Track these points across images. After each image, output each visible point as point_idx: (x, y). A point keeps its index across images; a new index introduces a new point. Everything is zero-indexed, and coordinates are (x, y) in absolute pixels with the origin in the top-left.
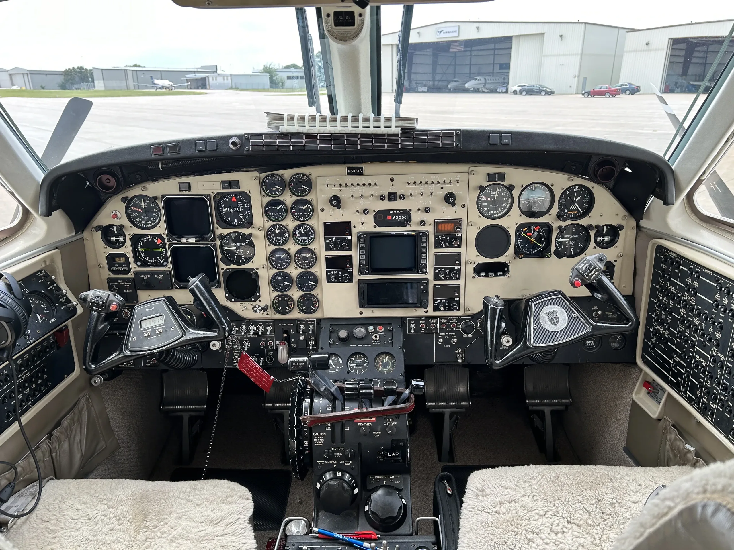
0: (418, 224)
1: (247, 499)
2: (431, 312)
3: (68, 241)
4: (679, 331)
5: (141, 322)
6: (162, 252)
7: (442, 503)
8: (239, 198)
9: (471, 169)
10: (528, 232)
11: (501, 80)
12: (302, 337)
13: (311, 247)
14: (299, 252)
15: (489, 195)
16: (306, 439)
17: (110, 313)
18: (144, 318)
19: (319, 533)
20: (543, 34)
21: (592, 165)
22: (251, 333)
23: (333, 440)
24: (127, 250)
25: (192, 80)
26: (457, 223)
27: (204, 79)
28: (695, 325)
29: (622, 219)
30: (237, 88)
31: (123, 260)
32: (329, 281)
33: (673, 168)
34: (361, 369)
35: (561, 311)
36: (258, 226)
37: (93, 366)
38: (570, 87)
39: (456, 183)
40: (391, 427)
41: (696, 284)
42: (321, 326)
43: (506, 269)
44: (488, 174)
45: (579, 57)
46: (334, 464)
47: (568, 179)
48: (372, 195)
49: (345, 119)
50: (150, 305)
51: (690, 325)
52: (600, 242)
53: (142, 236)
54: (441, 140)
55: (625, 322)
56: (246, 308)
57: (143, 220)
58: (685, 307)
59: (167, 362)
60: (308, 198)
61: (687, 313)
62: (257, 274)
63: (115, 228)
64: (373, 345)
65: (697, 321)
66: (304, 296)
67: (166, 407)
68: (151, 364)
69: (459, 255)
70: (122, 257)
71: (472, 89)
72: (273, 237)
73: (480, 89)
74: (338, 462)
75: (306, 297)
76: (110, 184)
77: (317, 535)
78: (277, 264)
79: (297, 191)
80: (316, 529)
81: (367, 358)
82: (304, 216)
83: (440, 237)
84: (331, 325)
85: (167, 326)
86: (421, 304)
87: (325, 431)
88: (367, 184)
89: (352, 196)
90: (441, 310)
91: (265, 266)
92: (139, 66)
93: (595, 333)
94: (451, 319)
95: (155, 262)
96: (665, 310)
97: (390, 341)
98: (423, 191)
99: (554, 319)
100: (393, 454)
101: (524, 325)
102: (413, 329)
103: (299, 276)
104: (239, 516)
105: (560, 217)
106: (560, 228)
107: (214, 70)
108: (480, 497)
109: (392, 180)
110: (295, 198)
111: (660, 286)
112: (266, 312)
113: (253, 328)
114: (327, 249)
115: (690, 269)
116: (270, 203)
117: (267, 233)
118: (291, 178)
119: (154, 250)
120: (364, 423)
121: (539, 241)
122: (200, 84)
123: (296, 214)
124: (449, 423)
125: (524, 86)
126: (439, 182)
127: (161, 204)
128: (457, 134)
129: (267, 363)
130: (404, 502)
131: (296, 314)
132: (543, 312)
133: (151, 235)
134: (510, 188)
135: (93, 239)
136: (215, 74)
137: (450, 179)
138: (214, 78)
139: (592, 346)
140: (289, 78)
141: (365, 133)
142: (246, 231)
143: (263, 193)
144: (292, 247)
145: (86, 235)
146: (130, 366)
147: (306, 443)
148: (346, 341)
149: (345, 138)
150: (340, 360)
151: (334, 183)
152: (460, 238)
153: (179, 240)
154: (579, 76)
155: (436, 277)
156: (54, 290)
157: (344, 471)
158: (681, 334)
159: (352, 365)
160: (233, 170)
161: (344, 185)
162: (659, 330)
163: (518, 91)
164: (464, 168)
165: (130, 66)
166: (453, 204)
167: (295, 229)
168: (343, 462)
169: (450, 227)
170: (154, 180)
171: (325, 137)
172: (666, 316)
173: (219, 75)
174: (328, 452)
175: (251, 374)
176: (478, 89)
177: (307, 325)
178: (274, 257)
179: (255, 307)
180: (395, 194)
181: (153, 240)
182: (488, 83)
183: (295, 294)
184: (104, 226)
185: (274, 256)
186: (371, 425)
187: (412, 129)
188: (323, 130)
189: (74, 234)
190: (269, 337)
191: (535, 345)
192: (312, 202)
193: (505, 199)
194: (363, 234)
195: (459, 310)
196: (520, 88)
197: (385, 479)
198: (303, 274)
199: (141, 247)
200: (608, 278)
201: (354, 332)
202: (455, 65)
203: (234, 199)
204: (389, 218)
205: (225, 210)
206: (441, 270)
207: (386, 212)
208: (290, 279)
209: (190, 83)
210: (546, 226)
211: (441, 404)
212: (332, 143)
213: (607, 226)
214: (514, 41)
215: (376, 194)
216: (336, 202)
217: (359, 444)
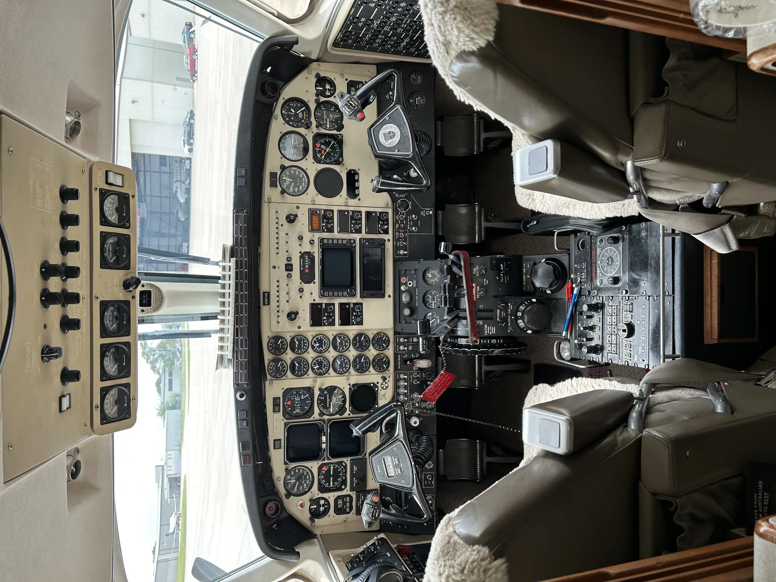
0: (313, 246)
1: (537, 389)
2: (390, 236)
3: (323, 546)
4: (403, 31)
5: (389, 477)
6: (334, 467)
7: (542, 228)
8: (288, 398)
9: (266, 200)
10: (321, 154)
11: (177, 164)
12: (410, 348)
13: (331, 338)
14: (335, 348)
15: (289, 187)
16: (490, 341)
17: (381, 502)
18: (386, 474)
19: (567, 331)
20: (130, 120)
21: (264, 99)
22: (406, 391)
23: (491, 319)
24: (331, 496)
25: (171, 493)
26: (312, 213)
27: (170, 480)
28: (397, 20)
29: (311, 74)
30: (180, 445)
31: (340, 502)
32: (361, 323)
33: (268, 37)
34: (437, 297)
35: (384, 129)
36: (313, 383)
37: (425, 516)
38: (186, 94)
39: (278, 214)
40: (480, 270)
41: (363, 19)
42: (400, 331)
43: (353, 172)
44: (271, 186)
45: (155, 84)
46: (511, 319)
47: (276, 119)
48: (287, 285)
49: (223, 304)
50: (375, 470)
51: (397, 24)
52: (330, 93)
53: (320, 484)
54: (241, 225)
55: (393, 77)
56: (384, 395)
57: (306, 482)
58: (383, 27)
59: (426, 459)
60: (289, 340)
61: (387, 26)
62: (353, 385)
63: (312, 507)
64: (417, 287)
65: (394, 19)
66: (374, 345)
67: (479, 477)
68: (432, 480)
69: (340, 212)
70: (338, 502)
71: (186, 196)
72: (322, 370)
73: (187, 187)
74: (509, 315)
75: (375, 343)
76: (274, 507)
77: (569, 332)
78: (346, 367)
79: (283, 348)
80: (564, 333)
81: (428, 291)
82: (304, 343)
83: (324, 228)
84: (399, 323)
85: (393, 454)
86: (382, 245)
87: (483, 325)
88: (277, 289)
89: (288, 301)
90: (388, 228)
91: (347, 378)
92: (154, 548)
93: (402, 103)
94: (396, 220)
95: (343, 473)
96: (387, 42)
97: (413, 272)
98: (284, 242)
99: (391, 135)
100: (502, 268)
101: (395, 159)
102: (404, 252)
103: (357, 349)
104: (548, 395)
105: (308, 127)
106: (317, 127)
107: (161, 469)
108: (534, 197)
109: (274, 267)
110: (289, 350)
111: (367, 44)
112: (387, 378)
113: (402, 391)
114: (332, 324)
115: (350, 23)
116: (293, 371)
117: (318, 375)
118: (272, 353)
119: (332, 473)
120: (477, 293)
121: (329, 144)
122: (174, 484)
123: (302, 350)
124: (495, 223)
125: (184, 141)
126: (277, 228)
127: (292, 465)
128: (237, 212)
129: (432, 378)
130: (544, 260)
131: (390, 353)
132: (385, 144)
133: (319, 476)
134: (283, 168)
135: (322, 526)
136: (165, 468)
137: (274, 218)
138: (169, 468)
139: (420, 99)
140: (170, 389)
141: (234, 288)
142: (317, 393)
143: (284, 378)
144: (331, 354)
145: (318, 532)
146: (433, 499)
147: (494, 341)
148: (413, 309)
149: (238, 304)
150: (429, 315)
151: (276, 317)
152: (325, 211)
153: (323, 450)
154: (175, 85)
155: (359, 231)
156: (363, 555)
157: (517, 310)
158: (405, 30)
159: (433, 305)
160: (264, 402)
161: (278, 308)
162: (404, 46)
163: (190, 147)
164: (265, 207)
165: (154, 557)
166: (296, 216)
167: (315, 351)
168: (509, 310)
169: (315, 219)
170: (272, 471)
171: (237, 321)
172: (392, 40)
173: (165, 464)
174: (500, 323)
175: (440, 391)
176: (186, 189)
177: (400, 344)
178: (340, 370)
179: (383, 388)
180: (286, 265)
181: (323, 474)
182: (180, 178)
183: (372, 352)
184: (310, 516)
185: (338, 370)
186: (478, 287)
187: (232, 248)
188: (232, 323)
189: (316, 540)
190: (410, 376)
191: (411, 151)
192: (292, 336)
193: (292, 172)
194: (321, 293)
195: (388, 213)
196: (186, 145)
197: (526, 277)
198: (354, 345)
199: (329, 484)
200: (361, 87)
201: (406, 303)
202: (161, 213)
203: (289, 403)
204: (307, 271)
205: (298, 411)
206: (353, 227)
207: (302, 273)
208: (360, 357)
209: (174, 495)
210: (316, 138)
211: (477, 230)
212: (242, 315)
213: (316, 86)
214: (137, 151)
215: (286, 281)
216: (292, 316)
217: (494, 297)
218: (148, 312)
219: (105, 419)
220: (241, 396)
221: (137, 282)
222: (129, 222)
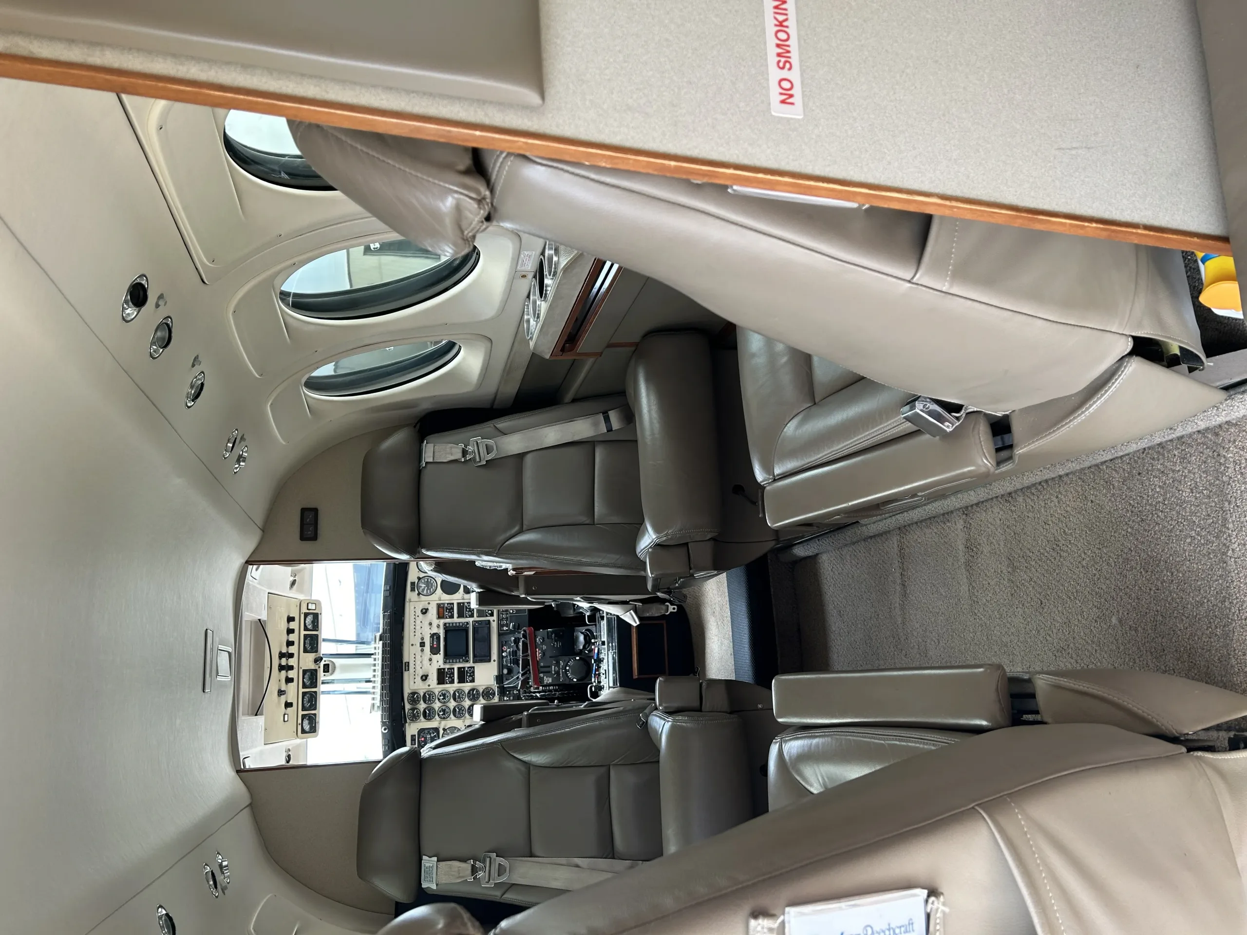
0: (439, 629)
2: (495, 617)
8: (422, 735)
9: (408, 601)
13: (452, 693)
14: (455, 699)
15: (423, 590)
16: (549, 688)
23: (550, 672)
26: (439, 606)
32: (473, 681)
36: (438, 724)
39: (415, 609)
42: (502, 686)
44: (411, 591)
46: (562, 672)
48: (421, 657)
49: (374, 671)
60: (422, 694)
66: (483, 697)
69: (459, 604)
72: (445, 715)
74: (561, 669)
75: (484, 695)
78: (462, 713)
79: (418, 700)
82: (433, 697)
83: (447, 616)
84: (501, 680)
86: (489, 624)
87: (543, 677)
88: (414, 659)
89: (421, 668)
90: (493, 612)
91: (464, 721)
97: (511, 642)
98: (420, 627)
100: (553, 638)
102: (507, 628)
103: (471, 700)
109: (412, 645)
110: (422, 702)
114: (452, 682)
116: (425, 717)
117: (443, 719)
118: (410, 704)
120: (539, 655)
123: (431, 701)
126: (415, 618)
128: (384, 612)
130: (584, 630)
131: (495, 702)
134: (419, 579)
137: (413, 612)
141: (381, 660)
142: (442, 732)
143: (418, 721)
144: (452, 704)
147: (551, 688)
148: (510, 669)
149: (383, 670)
151: (413, 679)
152: (448, 604)
155: (472, 616)
157: (566, 666)
160: (404, 734)
161: (415, 673)
164: (407, 605)
166: (428, 609)
167: (440, 702)
168: (561, 666)
169: (441, 610)
171: (384, 681)
174: (554, 675)
177: (502, 695)
180: (420, 643)
183: (482, 702)
185: (457, 715)
186: (540, 651)
187: (381, 635)
192: (425, 692)
193: (426, 581)
194: (444, 661)
198: (469, 697)
201: (505, 665)
203: (423, 739)
204: (435, 646)
206: (467, 614)
207: (432, 648)
212: (386, 677)
215: (420, 654)
216: (425, 678)
217: (550, 657)
218: (329, 677)
219: (303, 731)
220: (385, 729)
221: (321, 659)
222: (318, 627)
